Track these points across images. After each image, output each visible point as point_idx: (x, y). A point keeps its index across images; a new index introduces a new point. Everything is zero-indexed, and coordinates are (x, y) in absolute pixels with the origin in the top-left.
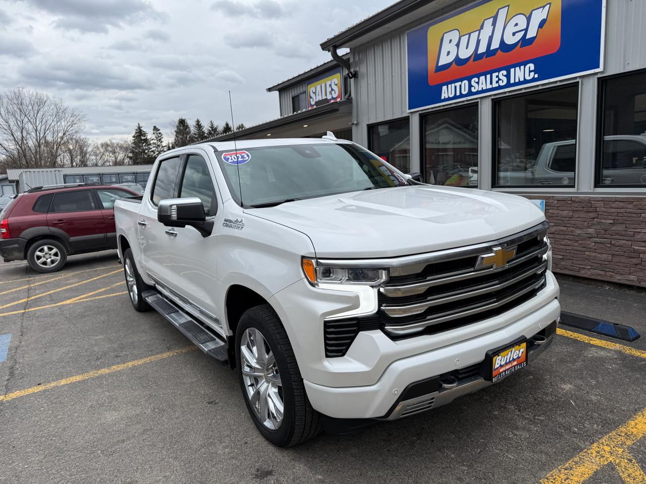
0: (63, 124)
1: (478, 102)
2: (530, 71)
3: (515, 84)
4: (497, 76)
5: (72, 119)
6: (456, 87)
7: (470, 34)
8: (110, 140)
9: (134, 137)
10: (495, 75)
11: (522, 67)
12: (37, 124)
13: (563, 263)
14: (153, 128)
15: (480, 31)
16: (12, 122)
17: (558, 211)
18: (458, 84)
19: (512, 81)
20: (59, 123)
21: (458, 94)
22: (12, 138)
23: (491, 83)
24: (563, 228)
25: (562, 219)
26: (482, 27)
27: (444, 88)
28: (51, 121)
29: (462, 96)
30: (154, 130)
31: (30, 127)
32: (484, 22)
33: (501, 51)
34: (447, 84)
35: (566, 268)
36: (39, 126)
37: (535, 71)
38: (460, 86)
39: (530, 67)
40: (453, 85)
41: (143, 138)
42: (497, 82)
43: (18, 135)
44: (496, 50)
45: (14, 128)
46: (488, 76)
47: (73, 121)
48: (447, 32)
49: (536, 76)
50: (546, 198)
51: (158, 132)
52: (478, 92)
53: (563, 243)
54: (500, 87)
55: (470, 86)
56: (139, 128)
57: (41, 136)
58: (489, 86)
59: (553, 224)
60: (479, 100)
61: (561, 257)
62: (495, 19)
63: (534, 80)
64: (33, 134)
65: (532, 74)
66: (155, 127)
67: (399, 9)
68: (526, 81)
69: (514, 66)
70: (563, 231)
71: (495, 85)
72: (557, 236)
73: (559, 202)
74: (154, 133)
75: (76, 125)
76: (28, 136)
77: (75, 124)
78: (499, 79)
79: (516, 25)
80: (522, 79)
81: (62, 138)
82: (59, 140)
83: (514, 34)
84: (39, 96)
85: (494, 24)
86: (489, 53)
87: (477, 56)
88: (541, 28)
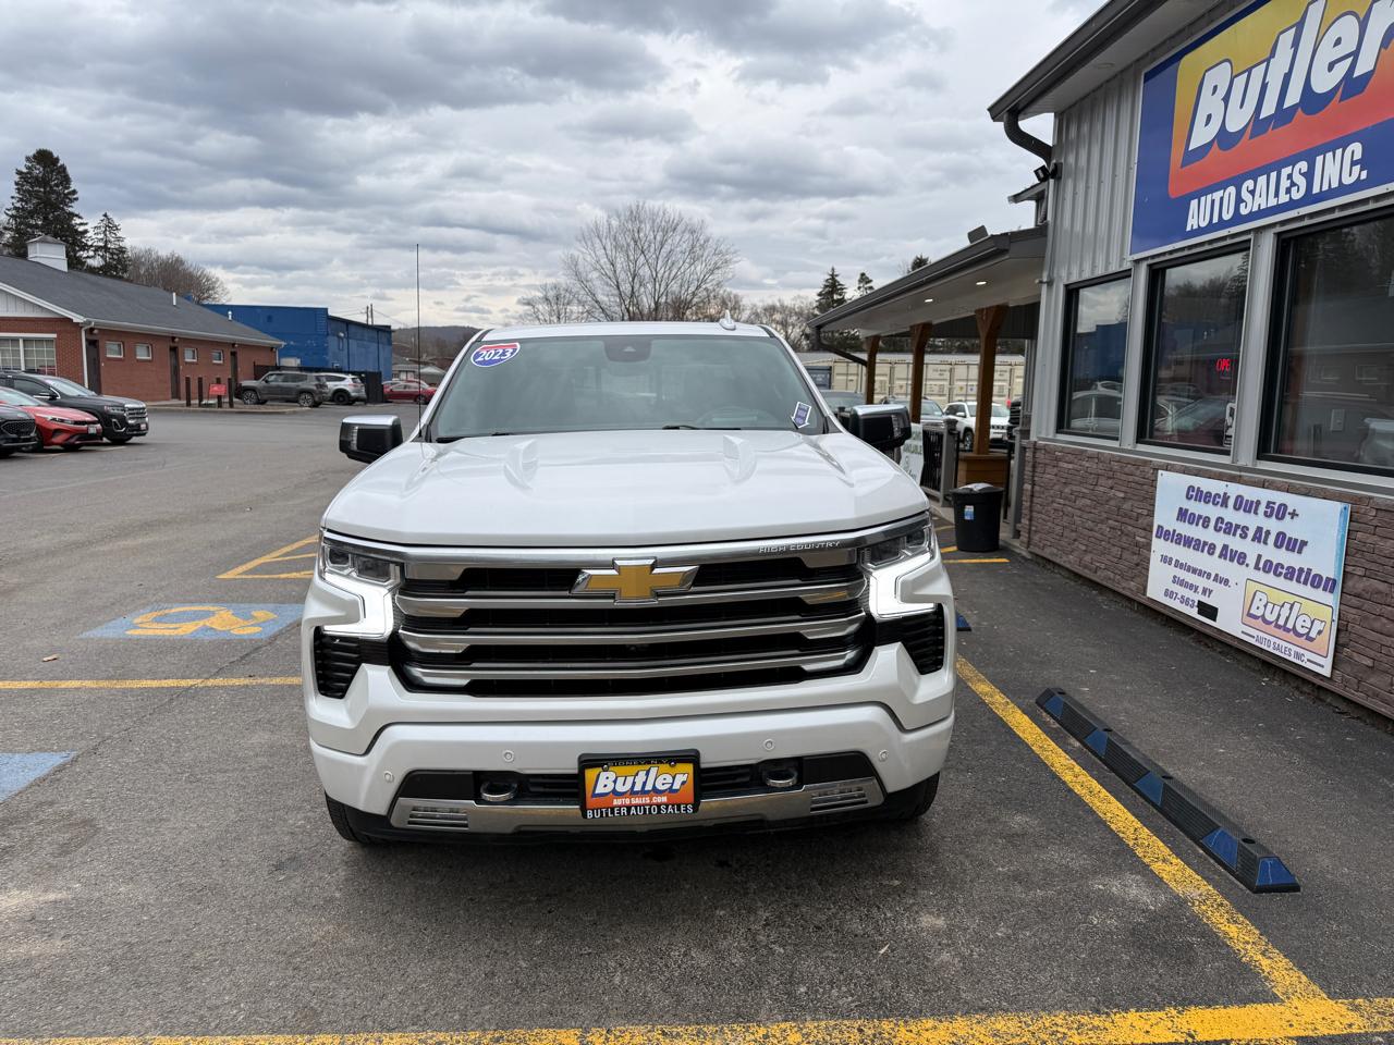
0: (698, 268)
1: (1249, 240)
2: (1353, 163)
3: (1322, 197)
4: (1290, 177)
5: (716, 258)
6: (1213, 201)
7: (1249, 71)
8: (779, 301)
9: (820, 295)
10: (1286, 171)
11: (1339, 152)
12: (658, 269)
13: (1372, 680)
14: (858, 277)
15: (1268, 61)
16: (620, 262)
17: (1375, 538)
18: (1217, 195)
19: (1316, 190)
20: (693, 267)
21: (1215, 220)
22: (616, 292)
23: (1277, 195)
24: (1382, 587)
25: (1383, 560)
26: (1273, 54)
27: (1194, 203)
28: (681, 263)
29: (1222, 224)
30: (860, 281)
31: (645, 272)
32: (1278, 37)
33: (1304, 111)
34: (1198, 195)
35: (1376, 695)
36: (662, 271)
37: (1363, 163)
38: (1222, 199)
39: (1353, 152)
40: (1209, 197)
41: (836, 297)
42: (1288, 191)
43: (626, 288)
44: (1294, 108)
45: (622, 276)
46: (1274, 175)
47: (716, 263)
48: (1212, 68)
49: (1364, 175)
50: (1355, 501)
51: (868, 285)
52: (1252, 216)
53: (1377, 625)
54: (1292, 205)
55: (1239, 200)
56: (833, 276)
57: (662, 290)
58: (1273, 202)
59: (1360, 572)
60: (1251, 236)
61: (1369, 662)
62: (1300, 26)
63: (1358, 185)
64: (650, 286)
65: (1357, 168)
66: (863, 275)
67: (1106, 23)
68: (1343, 189)
69: (1323, 150)
70: (1379, 592)
71: (1284, 198)
72: (1367, 605)
73: (1381, 514)
74: (859, 288)
75: (720, 271)
76: (642, 289)
77: (718, 268)
78: (1293, 184)
79: (1338, 42)
80: (1335, 184)
81: (694, 294)
82: (689, 297)
83: (1331, 67)
84: (667, 215)
85: (1296, 44)
86: (1283, 115)
87: (1258, 125)
88: (1386, 48)
